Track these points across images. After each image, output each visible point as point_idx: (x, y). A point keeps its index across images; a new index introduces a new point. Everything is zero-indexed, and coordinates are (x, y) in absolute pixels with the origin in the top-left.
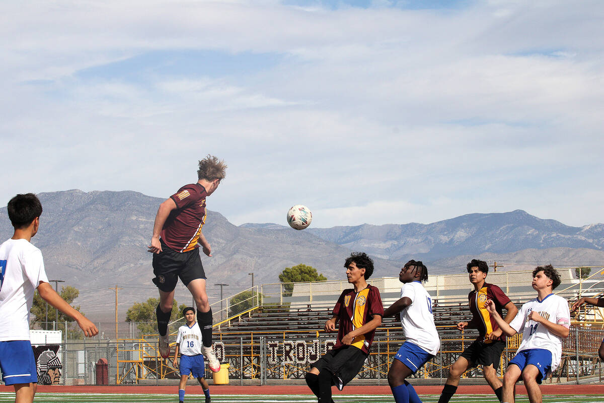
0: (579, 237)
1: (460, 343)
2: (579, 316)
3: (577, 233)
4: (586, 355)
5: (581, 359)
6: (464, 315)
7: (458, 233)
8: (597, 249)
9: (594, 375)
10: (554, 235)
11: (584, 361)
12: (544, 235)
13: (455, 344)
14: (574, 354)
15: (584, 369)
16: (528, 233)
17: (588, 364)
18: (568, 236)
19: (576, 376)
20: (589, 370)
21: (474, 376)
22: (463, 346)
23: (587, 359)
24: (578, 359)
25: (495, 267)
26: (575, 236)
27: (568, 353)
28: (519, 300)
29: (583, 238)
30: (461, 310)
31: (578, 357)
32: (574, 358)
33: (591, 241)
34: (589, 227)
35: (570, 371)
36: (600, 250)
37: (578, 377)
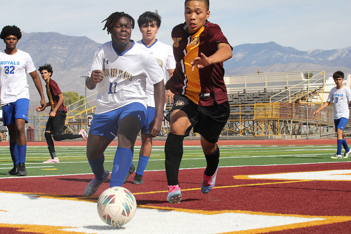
0: (306, 57)
1: (239, 115)
2: (308, 100)
3: (305, 55)
4: (312, 122)
5: (309, 124)
6: (241, 99)
7: (237, 55)
8: (316, 64)
9: (317, 134)
10: (292, 56)
11: (311, 126)
12: (286, 56)
13: (235, 116)
14: (305, 122)
15: (311, 130)
16: (277, 55)
17: (313, 127)
18: (300, 56)
19: (306, 134)
20: (314, 130)
21: (247, 134)
22: (240, 117)
23: (312, 124)
24: (307, 124)
25: (259, 73)
26: (303, 56)
27: (301, 121)
28: (272, 90)
29: (308, 58)
30: (239, 96)
31: (307, 123)
32: (305, 124)
33: (312, 59)
34: (311, 51)
35: (303, 131)
36: (317, 64)
37: (308, 135)
